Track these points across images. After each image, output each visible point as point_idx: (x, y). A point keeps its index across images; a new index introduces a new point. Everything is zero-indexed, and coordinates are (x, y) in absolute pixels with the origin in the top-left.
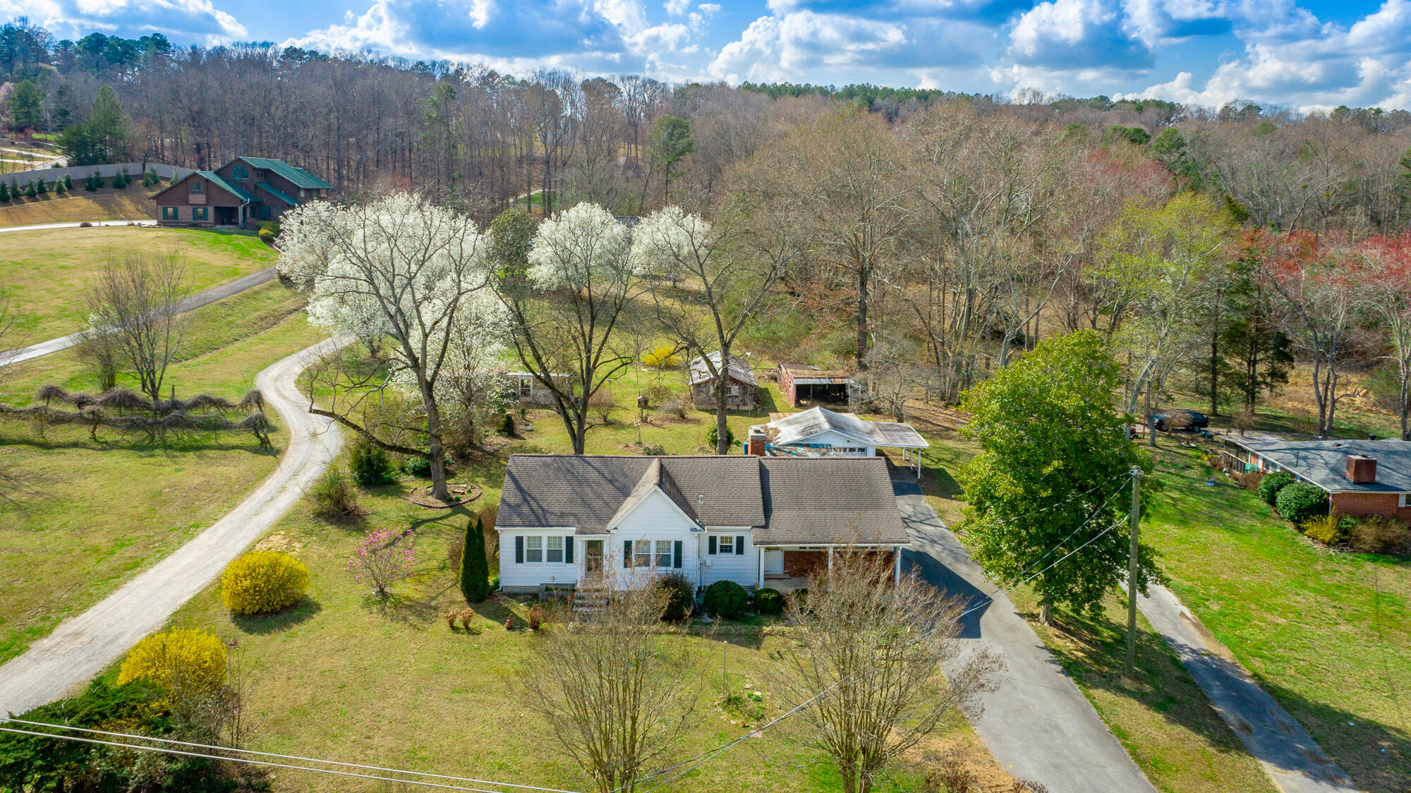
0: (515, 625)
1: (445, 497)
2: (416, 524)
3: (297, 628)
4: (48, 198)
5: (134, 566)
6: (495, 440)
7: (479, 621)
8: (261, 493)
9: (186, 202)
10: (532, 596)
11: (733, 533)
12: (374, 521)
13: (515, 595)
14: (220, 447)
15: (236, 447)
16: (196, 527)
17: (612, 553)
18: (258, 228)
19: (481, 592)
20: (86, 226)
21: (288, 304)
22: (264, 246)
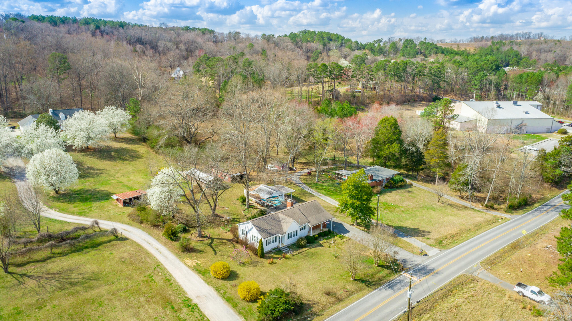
0: (279, 258)
1: (203, 237)
2: (210, 245)
3: (243, 276)
7: (272, 261)
8: (152, 251)
10: (271, 252)
11: (304, 225)
12: (200, 248)
13: (267, 253)
14: (105, 243)
15: (110, 241)
16: (159, 265)
17: (285, 238)
19: (261, 255)
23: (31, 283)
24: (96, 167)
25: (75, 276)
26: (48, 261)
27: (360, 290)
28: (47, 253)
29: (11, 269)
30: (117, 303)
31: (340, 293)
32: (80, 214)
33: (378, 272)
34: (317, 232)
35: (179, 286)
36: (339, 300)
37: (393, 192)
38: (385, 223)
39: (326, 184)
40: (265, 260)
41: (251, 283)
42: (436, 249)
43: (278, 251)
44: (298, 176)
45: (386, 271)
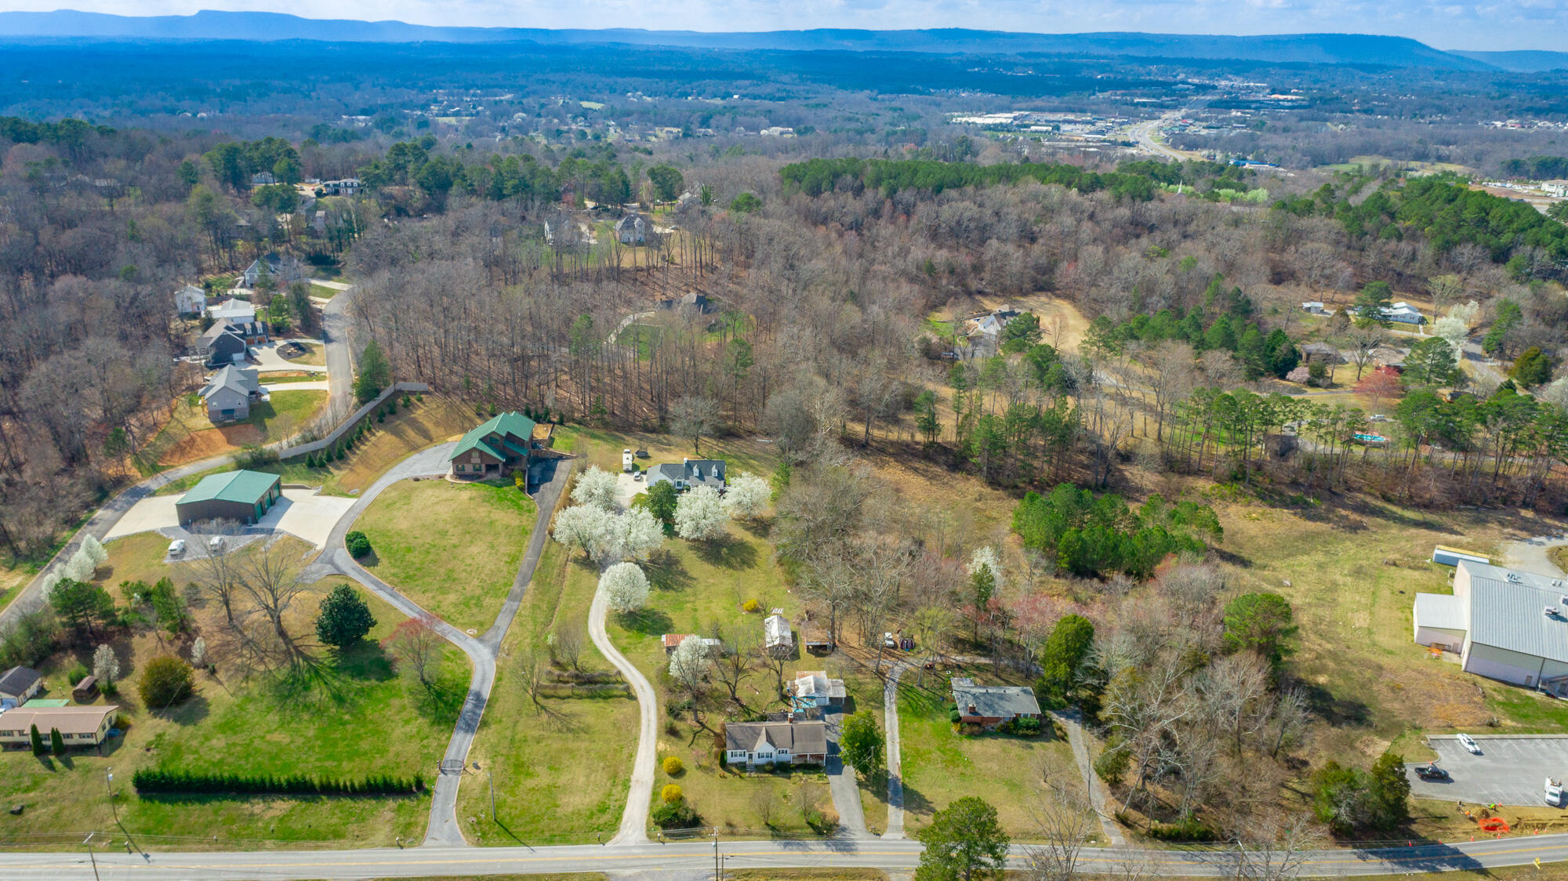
0: (735, 774)
1: (698, 722)
2: (695, 734)
3: (685, 777)
4: (367, 439)
5: (631, 757)
6: (704, 685)
7: (727, 774)
8: (644, 721)
9: (469, 462)
10: (736, 765)
11: (785, 749)
12: (682, 733)
13: (731, 765)
14: (616, 696)
15: (621, 696)
16: (636, 739)
17: (755, 756)
18: (514, 479)
19: (723, 764)
20: (417, 480)
21: (562, 557)
22: (522, 495)
23: (545, 717)
24: (690, 574)
25: (575, 724)
26: (567, 700)
27: (761, 835)
28: (568, 692)
29: (539, 699)
30: (584, 761)
31: (742, 830)
32: (624, 651)
33: (801, 828)
34: (801, 762)
35: (634, 765)
36: (732, 834)
37: (1001, 740)
38: (907, 780)
39: (925, 693)
40: (720, 771)
41: (674, 787)
42: (904, 834)
43: (742, 767)
44: (908, 666)
45: (810, 830)
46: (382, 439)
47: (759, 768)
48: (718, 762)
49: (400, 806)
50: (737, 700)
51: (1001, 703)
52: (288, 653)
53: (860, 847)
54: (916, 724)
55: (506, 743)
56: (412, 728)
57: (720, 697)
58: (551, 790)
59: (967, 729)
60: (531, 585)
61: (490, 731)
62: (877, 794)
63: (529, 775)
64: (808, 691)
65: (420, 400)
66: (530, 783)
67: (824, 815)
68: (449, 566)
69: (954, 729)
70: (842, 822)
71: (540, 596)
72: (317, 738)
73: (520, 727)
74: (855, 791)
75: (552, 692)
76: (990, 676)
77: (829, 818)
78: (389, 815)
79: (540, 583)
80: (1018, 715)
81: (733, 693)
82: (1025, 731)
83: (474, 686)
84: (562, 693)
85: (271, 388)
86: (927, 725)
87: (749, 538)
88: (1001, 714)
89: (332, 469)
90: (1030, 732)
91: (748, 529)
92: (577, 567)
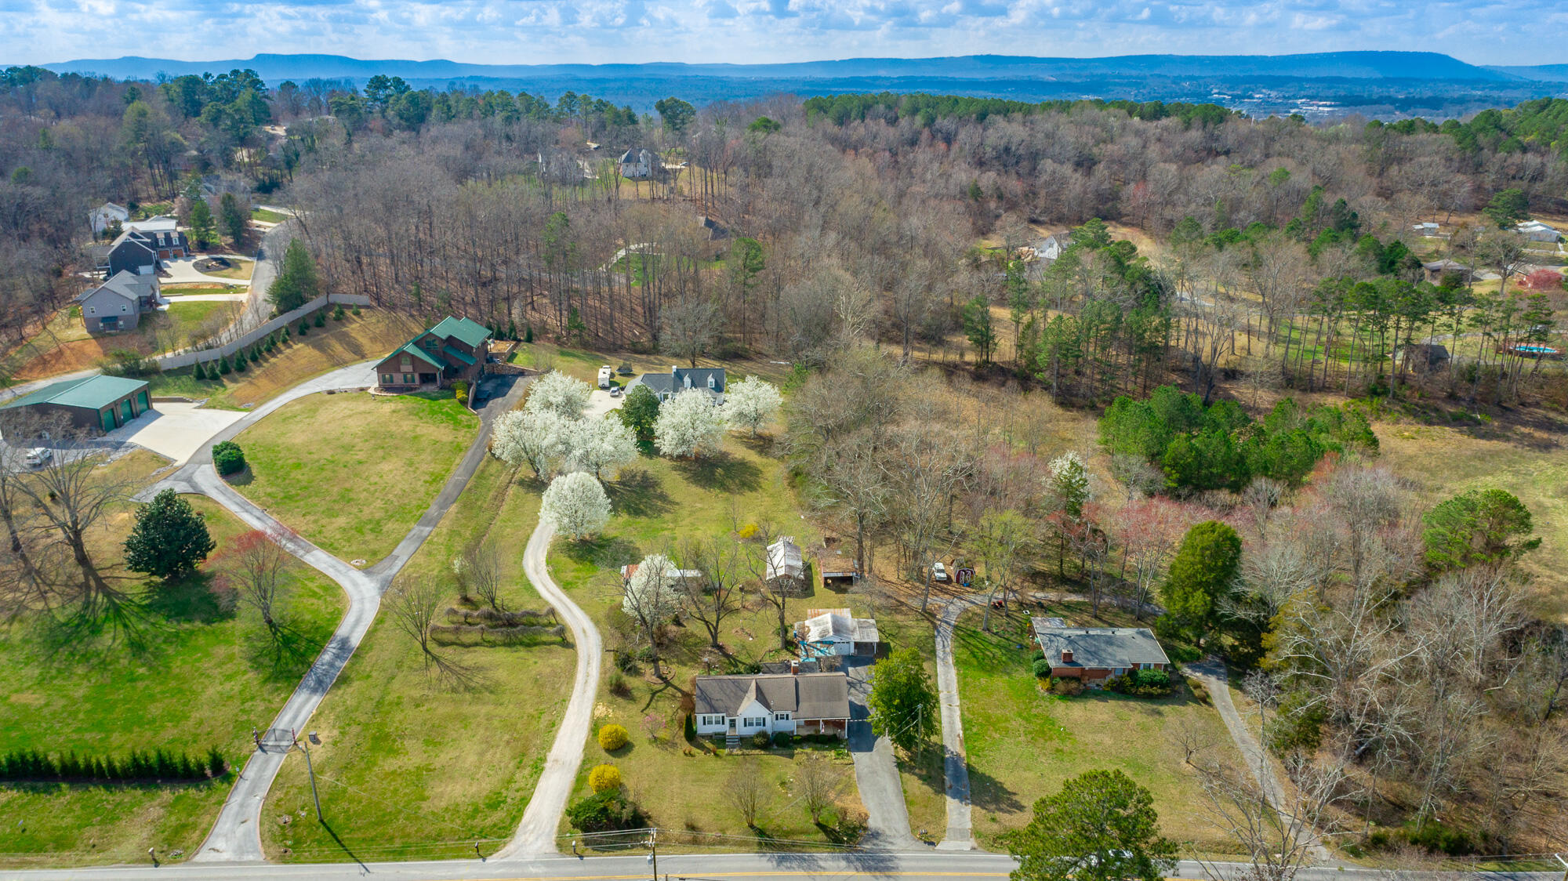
0: (707, 751)
1: (660, 677)
2: (654, 694)
3: (631, 755)
4: (280, 352)
5: (553, 726)
6: (672, 628)
7: (695, 751)
8: (580, 676)
9: (398, 370)
10: (710, 737)
11: (785, 713)
12: (635, 693)
13: (703, 737)
14: (545, 643)
15: (552, 643)
16: (564, 701)
17: (740, 723)
18: (454, 390)
19: (691, 735)
20: (331, 393)
21: (504, 478)
22: (463, 409)
23: (435, 671)
24: (671, 498)
25: (477, 680)
26: (471, 649)
27: (742, 844)
29: (431, 646)
30: (482, 731)
31: (711, 835)
32: (567, 586)
33: (807, 832)
34: (810, 732)
35: (554, 737)
36: (695, 842)
37: (1112, 703)
38: (973, 760)
39: (995, 639)
40: (686, 746)
41: (609, 769)
42: (972, 842)
43: (720, 740)
44: (967, 605)
45: (821, 836)
46: (302, 351)
47: (745, 742)
48: (682, 733)
49: (179, 799)
50: (721, 648)
51: (1110, 650)
52: (86, 587)
53: (903, 864)
54: (984, 680)
55: (369, 706)
56: (234, 686)
57: (696, 645)
58: (421, 776)
59: (1061, 686)
60: (453, 508)
61: (350, 690)
62: (927, 779)
63: (393, 752)
64: (824, 633)
65: (357, 314)
66: (391, 764)
67: (845, 812)
68: (347, 485)
69: (1041, 686)
70: (873, 823)
71: (463, 521)
72: (86, 699)
73: (396, 684)
74: (893, 775)
75: (452, 638)
76: (1086, 617)
77: (851, 817)
78: (155, 812)
79: (467, 506)
80: (1137, 665)
81: (715, 637)
82: (1148, 689)
83: (342, 631)
84: (466, 638)
85: (173, 299)
86: (1000, 682)
87: (752, 457)
88: (1111, 664)
89: (225, 381)
90: (1156, 691)
91: (752, 448)
92: (522, 491)
